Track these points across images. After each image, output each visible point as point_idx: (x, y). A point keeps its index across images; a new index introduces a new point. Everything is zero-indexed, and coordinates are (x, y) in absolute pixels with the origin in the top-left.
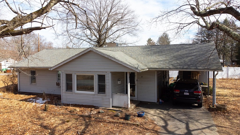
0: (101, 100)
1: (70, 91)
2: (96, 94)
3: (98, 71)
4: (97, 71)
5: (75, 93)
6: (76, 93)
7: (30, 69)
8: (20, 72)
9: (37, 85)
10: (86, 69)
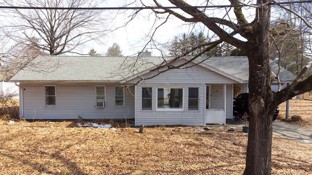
0: (193, 118)
1: (148, 110)
2: (186, 110)
3: (190, 84)
4: (188, 84)
5: (156, 111)
6: (158, 111)
7: (44, 84)
8: (25, 89)
9: (57, 107)
10: (172, 81)
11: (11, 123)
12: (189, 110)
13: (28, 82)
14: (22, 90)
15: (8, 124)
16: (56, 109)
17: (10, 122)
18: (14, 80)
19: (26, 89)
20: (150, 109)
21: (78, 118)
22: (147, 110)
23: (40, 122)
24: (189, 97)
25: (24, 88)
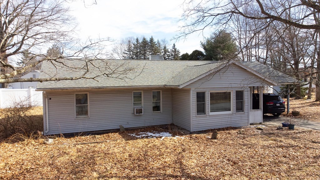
0: (240, 119)
2: (234, 112)
3: (237, 87)
4: (235, 87)
5: (209, 115)
6: (211, 115)
7: (74, 92)
8: (50, 99)
9: (91, 117)
10: (223, 85)
11: (51, 142)
12: (236, 112)
13: (61, 90)
14: (47, 100)
15: (47, 143)
16: (90, 119)
17: (49, 141)
18: (42, 88)
19: (52, 99)
20: (204, 113)
21: (119, 128)
22: (201, 114)
23: (83, 137)
24: (236, 100)
25: (50, 97)
